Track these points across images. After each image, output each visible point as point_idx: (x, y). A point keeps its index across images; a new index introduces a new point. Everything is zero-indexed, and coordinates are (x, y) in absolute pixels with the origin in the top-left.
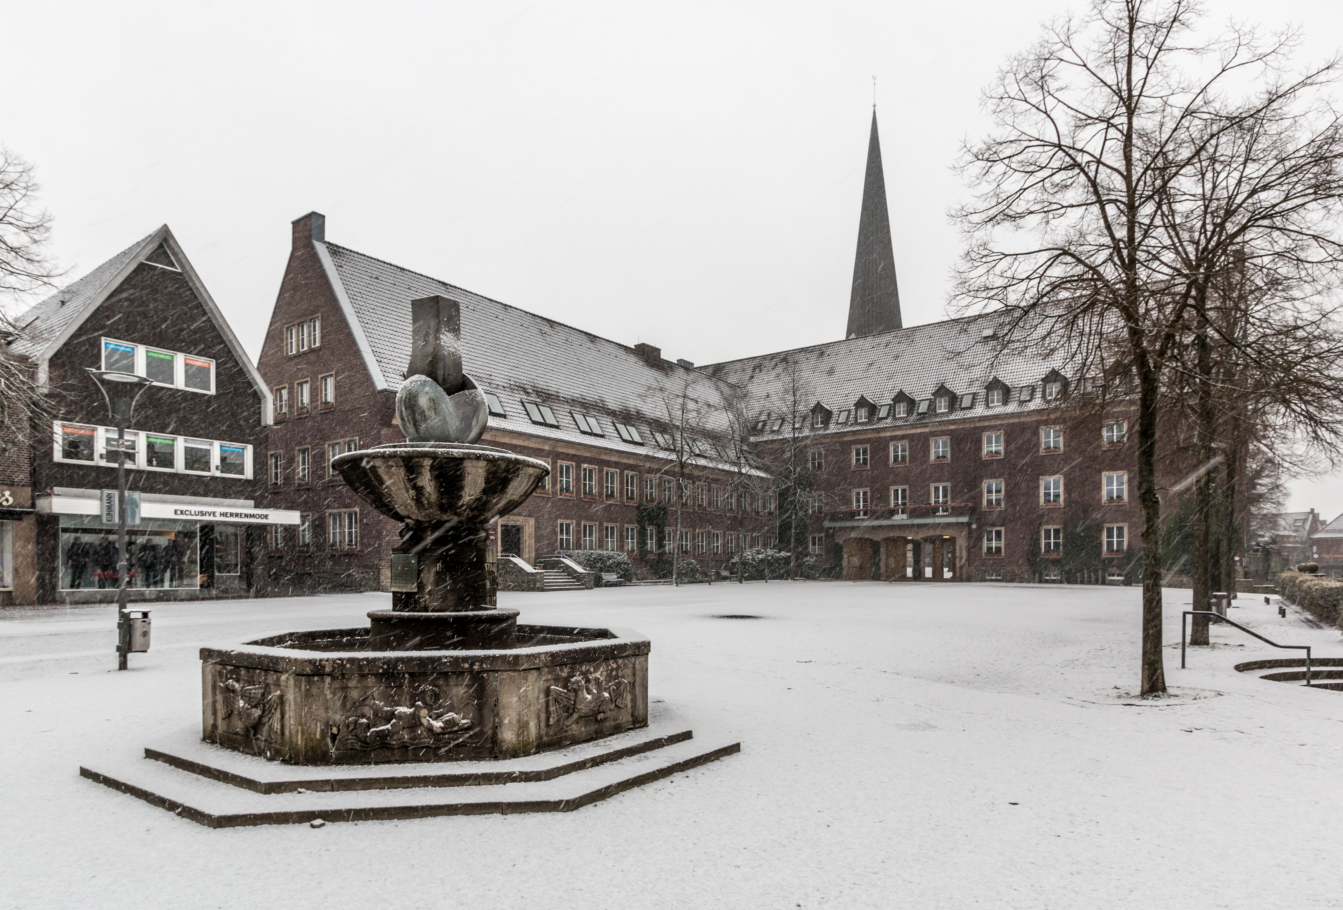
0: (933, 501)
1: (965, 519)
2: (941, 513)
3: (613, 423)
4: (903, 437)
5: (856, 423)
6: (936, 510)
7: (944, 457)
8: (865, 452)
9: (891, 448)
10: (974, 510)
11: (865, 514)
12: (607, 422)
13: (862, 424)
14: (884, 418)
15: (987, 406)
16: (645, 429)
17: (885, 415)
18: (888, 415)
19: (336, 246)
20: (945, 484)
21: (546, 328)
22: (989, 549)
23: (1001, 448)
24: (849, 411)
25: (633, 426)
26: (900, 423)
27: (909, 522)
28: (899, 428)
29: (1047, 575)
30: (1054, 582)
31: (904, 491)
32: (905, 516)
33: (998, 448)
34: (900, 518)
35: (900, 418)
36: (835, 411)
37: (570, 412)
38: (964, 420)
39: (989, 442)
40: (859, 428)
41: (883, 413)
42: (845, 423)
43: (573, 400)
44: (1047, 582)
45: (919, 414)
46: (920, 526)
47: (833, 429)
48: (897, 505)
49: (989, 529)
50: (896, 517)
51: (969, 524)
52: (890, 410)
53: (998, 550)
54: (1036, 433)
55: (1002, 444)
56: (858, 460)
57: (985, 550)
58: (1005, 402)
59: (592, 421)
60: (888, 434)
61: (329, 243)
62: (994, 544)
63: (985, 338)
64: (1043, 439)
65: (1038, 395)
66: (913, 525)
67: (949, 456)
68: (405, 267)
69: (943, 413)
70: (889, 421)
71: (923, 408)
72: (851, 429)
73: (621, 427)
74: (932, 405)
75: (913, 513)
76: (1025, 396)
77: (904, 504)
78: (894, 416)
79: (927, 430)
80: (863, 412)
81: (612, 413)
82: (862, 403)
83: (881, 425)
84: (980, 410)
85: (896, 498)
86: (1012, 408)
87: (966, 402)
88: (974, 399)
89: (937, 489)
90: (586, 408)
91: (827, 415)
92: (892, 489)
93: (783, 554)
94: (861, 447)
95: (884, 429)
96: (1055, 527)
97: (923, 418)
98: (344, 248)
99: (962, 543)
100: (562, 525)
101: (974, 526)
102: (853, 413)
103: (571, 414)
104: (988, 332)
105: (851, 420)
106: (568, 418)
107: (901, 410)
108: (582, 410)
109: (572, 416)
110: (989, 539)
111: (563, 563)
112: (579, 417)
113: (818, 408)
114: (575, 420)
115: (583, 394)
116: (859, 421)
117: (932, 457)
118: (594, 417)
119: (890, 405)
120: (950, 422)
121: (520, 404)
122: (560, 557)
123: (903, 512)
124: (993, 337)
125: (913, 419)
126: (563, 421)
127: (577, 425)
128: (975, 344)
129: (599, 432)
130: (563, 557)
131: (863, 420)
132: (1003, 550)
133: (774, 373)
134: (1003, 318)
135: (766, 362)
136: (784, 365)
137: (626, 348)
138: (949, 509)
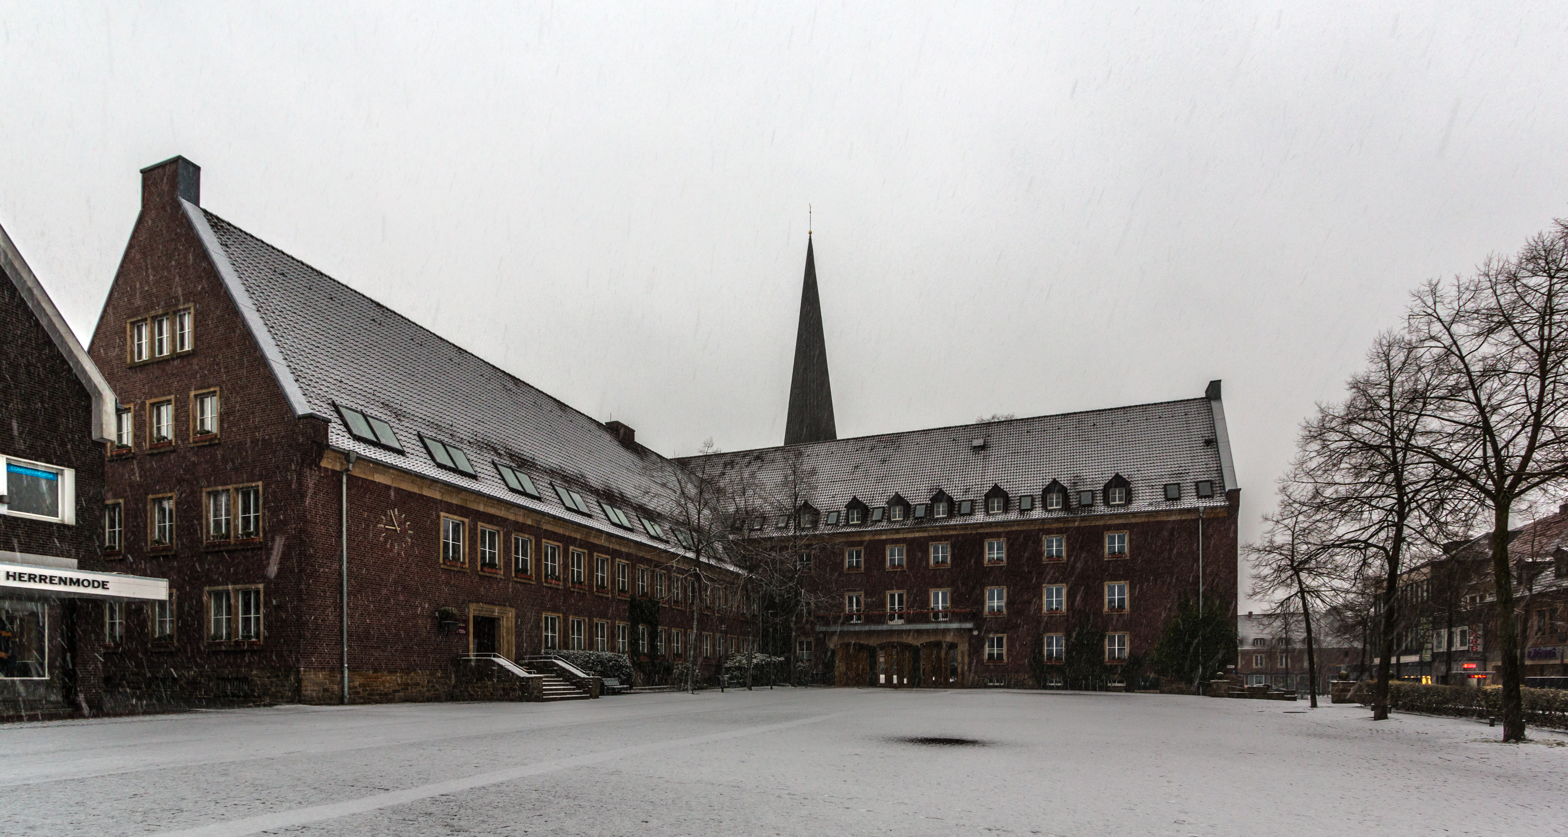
0: (932, 606)
1: (969, 625)
2: (940, 618)
3: (598, 502)
4: (899, 541)
5: (847, 524)
6: (936, 615)
7: (943, 562)
8: (858, 553)
9: (888, 553)
10: (976, 616)
11: (859, 618)
12: (592, 500)
13: (854, 525)
14: (879, 521)
15: (987, 513)
16: (632, 514)
17: (880, 518)
18: (882, 518)
20: (944, 590)
22: (991, 655)
23: (1004, 556)
24: (839, 512)
25: (620, 508)
26: (895, 526)
27: (908, 627)
28: (895, 531)
29: (1050, 682)
30: (1058, 688)
31: (900, 596)
32: (901, 622)
33: (1000, 555)
34: (897, 623)
35: (895, 522)
36: (824, 511)
37: (551, 484)
38: (965, 527)
39: (991, 548)
40: (851, 530)
41: (877, 516)
42: (836, 525)
43: (552, 471)
44: (1052, 688)
45: (917, 518)
46: (919, 632)
47: (823, 529)
48: (893, 609)
49: (991, 636)
50: (893, 622)
51: (970, 630)
52: (884, 513)
53: (1000, 656)
54: (1039, 542)
55: (1004, 551)
56: (852, 563)
57: (986, 656)
58: (1006, 510)
59: (577, 497)
60: (883, 537)
62: (995, 651)
63: (975, 447)
64: (1045, 548)
65: (1038, 504)
66: (909, 631)
67: (949, 561)
69: (943, 518)
70: (884, 523)
71: (920, 512)
72: (844, 530)
73: (607, 508)
74: (930, 509)
75: (911, 619)
76: (1026, 504)
77: (900, 609)
78: (889, 519)
79: (926, 534)
80: (855, 515)
81: (595, 492)
82: (855, 504)
83: (878, 527)
84: (980, 517)
85: (893, 604)
86: (1013, 516)
87: (965, 508)
88: (972, 506)
89: (936, 595)
90: (566, 481)
91: (817, 514)
92: (888, 594)
94: (854, 550)
95: (881, 532)
96: (1058, 634)
97: (922, 522)
99: (963, 649)
100: (546, 618)
101: (975, 633)
102: (843, 513)
103: (553, 486)
104: (978, 442)
105: (842, 522)
106: (550, 490)
107: (897, 514)
108: (564, 484)
109: (554, 489)
110: (991, 646)
111: (558, 665)
112: (561, 491)
113: (807, 507)
114: (557, 494)
115: (562, 465)
116: (851, 523)
117: (932, 562)
118: (578, 493)
119: (884, 507)
120: (948, 528)
121: (492, 466)
122: (551, 658)
123: (900, 617)
124: (983, 447)
125: (910, 523)
126: (544, 492)
127: (560, 499)
128: (965, 454)
129: (586, 511)
130: (556, 658)
131: (855, 522)
132: (1004, 657)
133: (748, 471)
134: (993, 430)
135: (737, 459)
136: (759, 463)
137: (599, 424)
138: (949, 614)
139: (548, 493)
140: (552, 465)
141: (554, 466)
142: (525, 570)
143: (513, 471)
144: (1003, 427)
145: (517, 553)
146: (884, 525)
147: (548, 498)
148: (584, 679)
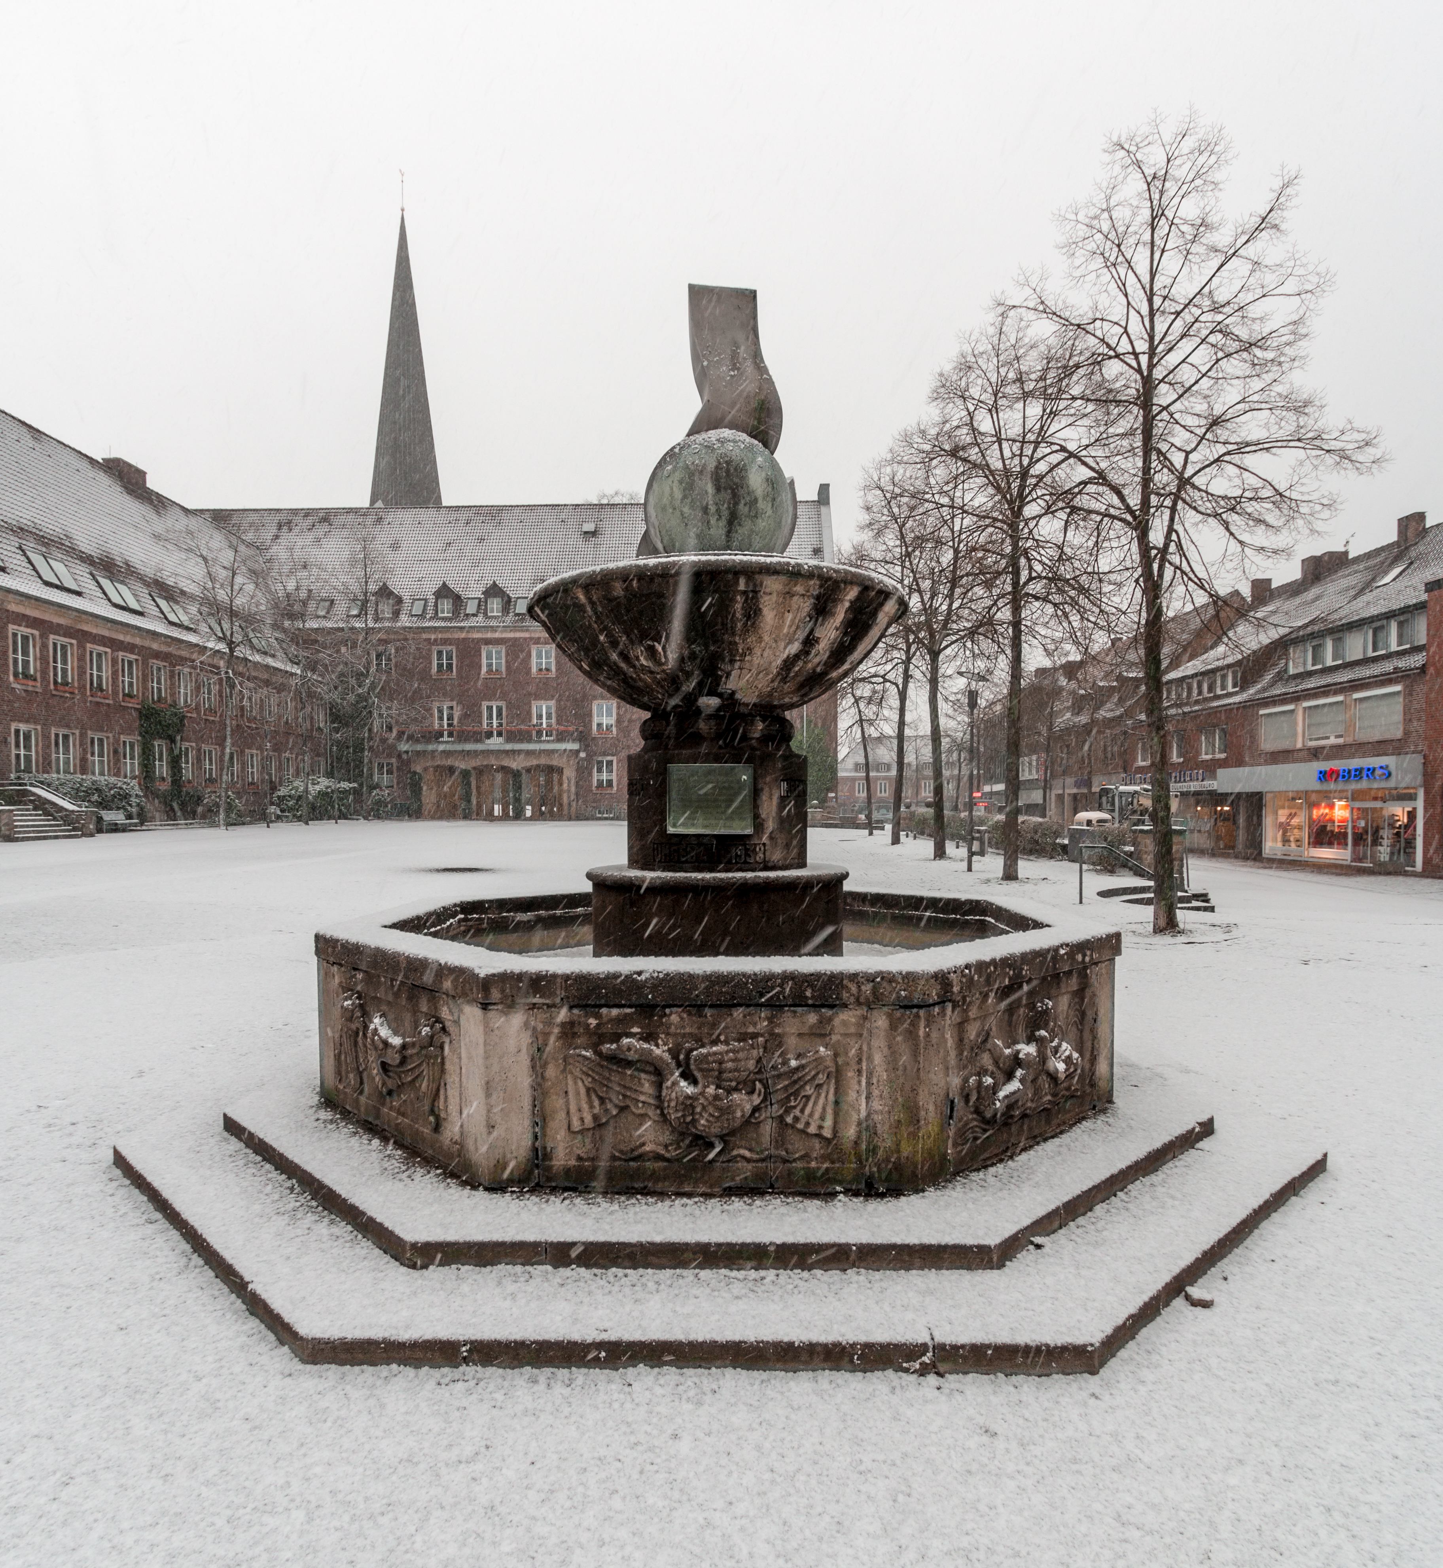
0: (535, 722)
1: (572, 746)
2: (545, 738)
3: (91, 574)
4: (497, 641)
5: (435, 617)
6: (539, 733)
7: (547, 670)
8: (449, 656)
9: (484, 655)
10: (584, 737)
11: (450, 735)
12: (82, 571)
13: (443, 619)
14: (473, 615)
16: (144, 592)
17: (474, 611)
18: (478, 612)
20: (549, 703)
22: (600, 782)
24: (427, 600)
25: (122, 582)
26: (493, 623)
27: (509, 747)
28: (493, 629)
31: (499, 710)
32: (501, 739)
34: (495, 743)
35: (492, 617)
36: (406, 598)
37: (20, 548)
40: (443, 624)
41: (471, 608)
42: (422, 616)
43: (22, 529)
45: (517, 615)
46: (520, 753)
47: (405, 621)
48: (491, 725)
49: (600, 759)
50: (491, 741)
51: (577, 752)
52: (479, 605)
53: (610, 783)
56: (440, 666)
57: (595, 783)
59: (59, 567)
60: (479, 636)
62: (605, 776)
66: (510, 752)
67: (553, 669)
70: (480, 618)
71: (521, 607)
72: (431, 624)
73: (106, 583)
75: (512, 737)
77: (501, 725)
78: (485, 614)
79: (528, 635)
80: (446, 606)
81: (87, 559)
82: (444, 592)
83: (470, 623)
85: (490, 717)
89: (539, 708)
90: (46, 545)
91: (398, 601)
92: (485, 704)
94: (445, 649)
95: (475, 629)
97: (523, 620)
99: (569, 773)
101: (583, 755)
102: (431, 603)
103: (23, 551)
104: (589, 527)
105: (430, 613)
106: (18, 557)
107: (495, 606)
108: (39, 548)
109: (25, 554)
111: (34, 794)
112: (36, 558)
113: (385, 592)
114: (30, 562)
115: (36, 520)
116: (440, 615)
117: (534, 670)
118: (61, 561)
119: (480, 599)
122: (25, 785)
123: (500, 734)
124: (594, 534)
125: (509, 619)
126: (11, 560)
127: (35, 569)
128: (576, 540)
129: (74, 586)
130: (32, 785)
131: (446, 615)
132: (615, 784)
133: (311, 536)
134: (606, 513)
135: (298, 519)
136: (325, 527)
137: (92, 461)
138: (554, 733)
139: (15, 561)
140: (23, 520)
141: (25, 521)
144: (617, 511)
146: (480, 620)
147: (16, 567)
148: (73, 811)
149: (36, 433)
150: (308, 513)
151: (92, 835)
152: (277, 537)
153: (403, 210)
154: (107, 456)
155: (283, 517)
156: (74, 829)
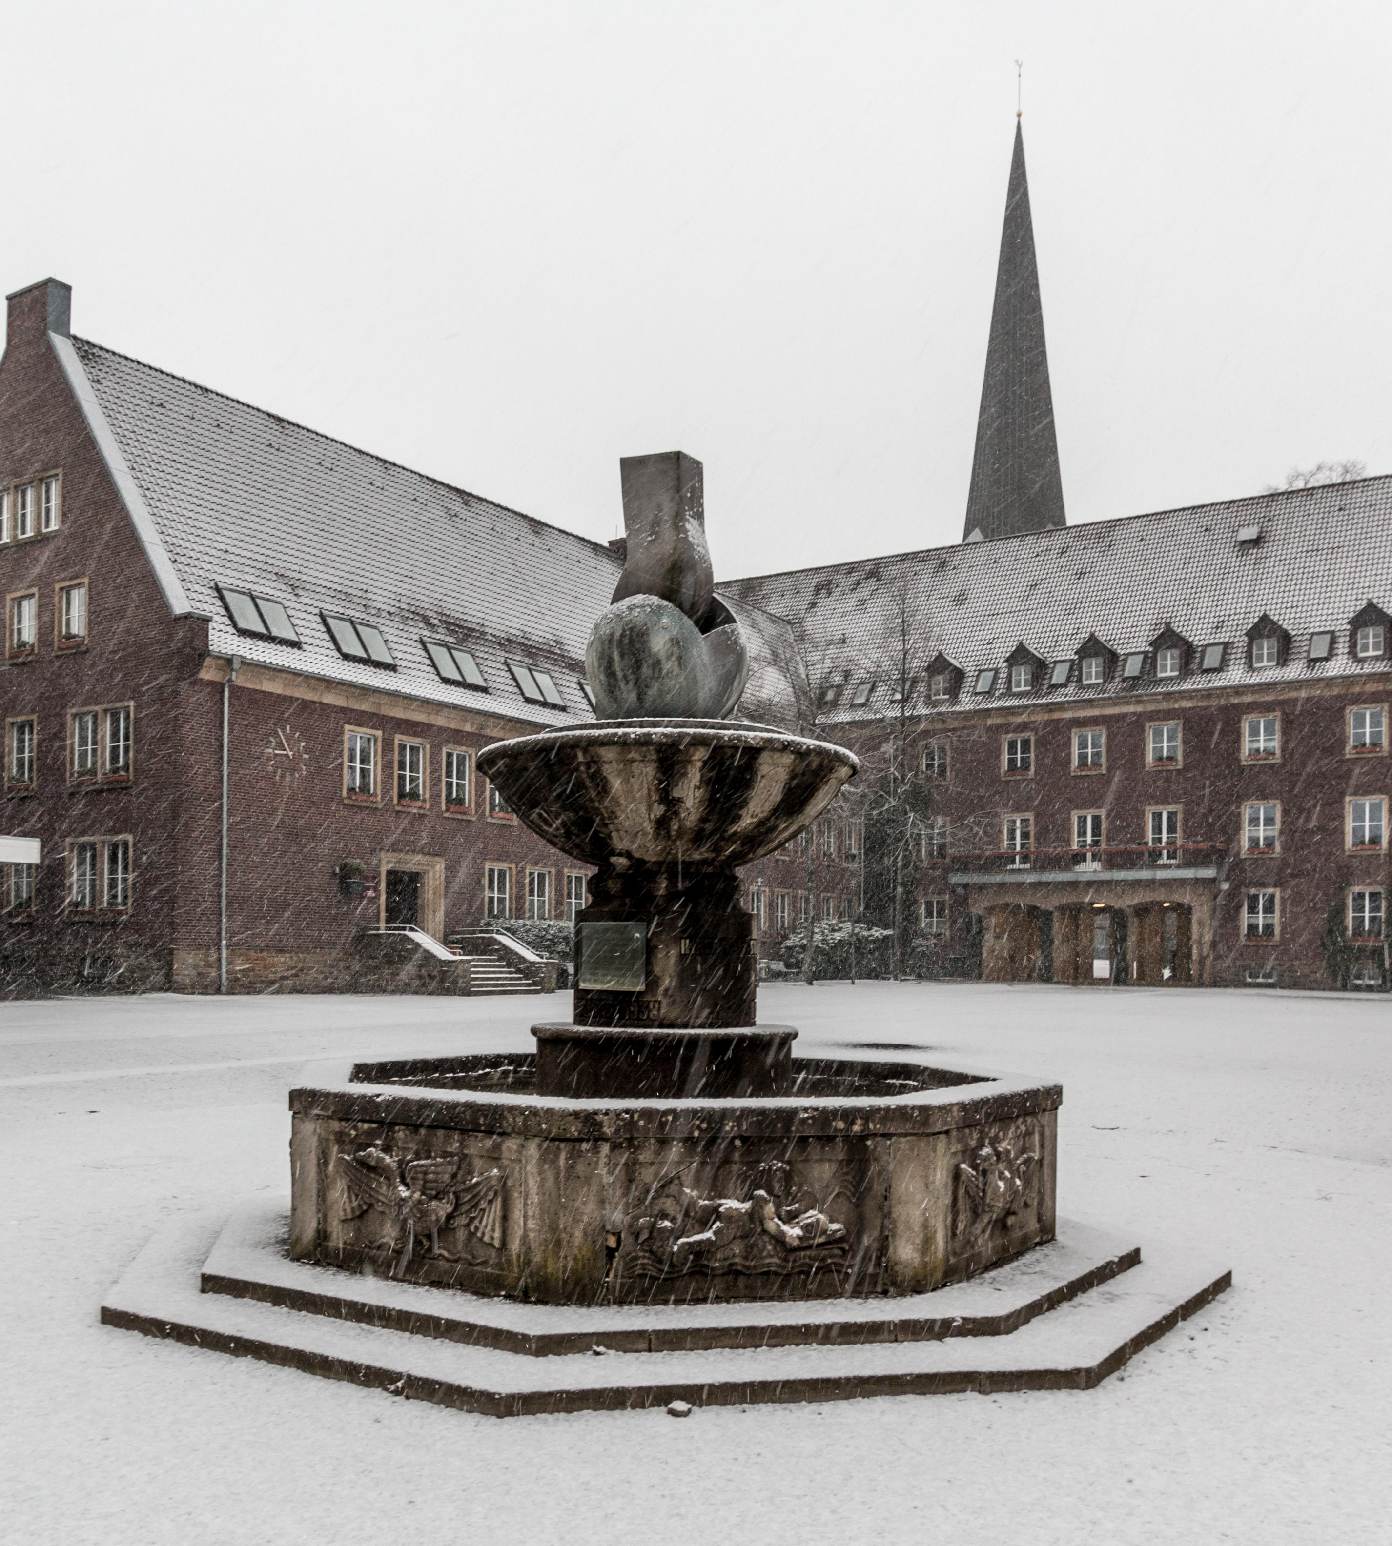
0: (1150, 836)
1: (1209, 873)
2: (1164, 860)
3: (578, 686)
4: (1095, 721)
5: (1009, 693)
6: (1155, 855)
7: (1170, 758)
8: (1026, 743)
9: (1076, 741)
10: (1225, 856)
11: (1025, 859)
12: (570, 681)
13: (1020, 695)
14: (1062, 686)
15: (1251, 668)
17: (1062, 680)
18: (1068, 680)
19: (88, 343)
20: (1172, 808)
21: (457, 506)
22: (1252, 927)
23: (1275, 744)
24: (997, 671)
26: (1090, 695)
27: (1107, 876)
28: (1089, 703)
29: (1358, 977)
30: (1370, 989)
31: (1097, 820)
32: (1096, 866)
33: (1271, 744)
34: (1090, 869)
35: (1089, 686)
36: (970, 670)
37: (506, 663)
38: (1209, 694)
39: (1255, 732)
40: (1016, 702)
41: (1059, 675)
42: (989, 693)
43: (511, 641)
44: (1357, 989)
45: (1124, 680)
46: (1123, 885)
47: (967, 702)
48: (1083, 844)
49: (1253, 891)
50: (1081, 868)
51: (1213, 881)
52: (1071, 669)
53: (1268, 931)
54: (1339, 717)
55: (1278, 736)
56: (1012, 761)
57: (1244, 930)
58: (1284, 661)
59: (543, 680)
60: (1068, 715)
61: (75, 338)
62: (1260, 920)
63: (1243, 543)
64: (1351, 731)
65: (1342, 648)
66: (1109, 882)
67: (1180, 757)
68: (209, 387)
69: (1171, 678)
70: (1071, 689)
71: (1133, 667)
72: (1003, 703)
74: (1150, 663)
75: (1112, 861)
76: (1320, 650)
77: (1096, 843)
78: (1080, 680)
79: (1139, 709)
80: (1022, 675)
81: (575, 665)
82: (1021, 655)
83: (1057, 697)
84: (1236, 675)
85: (1083, 832)
86: (1295, 671)
87: (1212, 659)
88: (1225, 653)
89: (1158, 816)
90: (533, 656)
91: (959, 676)
92: (1076, 816)
93: (877, 933)
94: (1019, 737)
95: (1060, 706)
96: (1372, 889)
97: (1133, 687)
98: (101, 348)
99: (1202, 915)
100: (492, 871)
101: (1225, 886)
102: (1003, 675)
103: (508, 666)
104: (1248, 533)
105: (1001, 686)
106: (503, 673)
107: (1093, 670)
108: (526, 660)
109: (510, 671)
110: (1252, 910)
111: (500, 943)
112: (521, 673)
113: (939, 665)
114: (514, 679)
115: (526, 629)
116: (1015, 690)
117: (1150, 758)
118: (547, 672)
119: (1073, 661)
120: (1183, 695)
121: (420, 646)
122: (492, 932)
123: (1094, 858)
124: (1257, 542)
125: (1114, 687)
126: (494, 678)
127: (518, 686)
128: (1225, 555)
129: (557, 701)
130: (498, 932)
131: (1022, 689)
132: (1277, 931)
133: (854, 598)
134: (1275, 508)
135: (838, 578)
136: (872, 584)
137: (596, 547)
138: (1180, 853)
139: (500, 679)
140: (511, 631)
141: (514, 632)
142: (460, 801)
143: (449, 649)
144: (1296, 501)
145: (449, 775)
146: (1070, 693)
147: (499, 686)
148: (533, 963)
149: (537, 526)
150: (851, 568)
151: (551, 991)
152: (813, 605)
153: (1019, 115)
154: (613, 538)
155: (822, 577)
156: (535, 984)
